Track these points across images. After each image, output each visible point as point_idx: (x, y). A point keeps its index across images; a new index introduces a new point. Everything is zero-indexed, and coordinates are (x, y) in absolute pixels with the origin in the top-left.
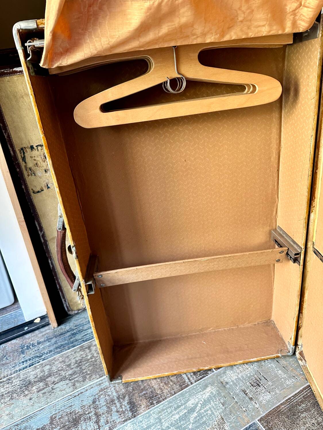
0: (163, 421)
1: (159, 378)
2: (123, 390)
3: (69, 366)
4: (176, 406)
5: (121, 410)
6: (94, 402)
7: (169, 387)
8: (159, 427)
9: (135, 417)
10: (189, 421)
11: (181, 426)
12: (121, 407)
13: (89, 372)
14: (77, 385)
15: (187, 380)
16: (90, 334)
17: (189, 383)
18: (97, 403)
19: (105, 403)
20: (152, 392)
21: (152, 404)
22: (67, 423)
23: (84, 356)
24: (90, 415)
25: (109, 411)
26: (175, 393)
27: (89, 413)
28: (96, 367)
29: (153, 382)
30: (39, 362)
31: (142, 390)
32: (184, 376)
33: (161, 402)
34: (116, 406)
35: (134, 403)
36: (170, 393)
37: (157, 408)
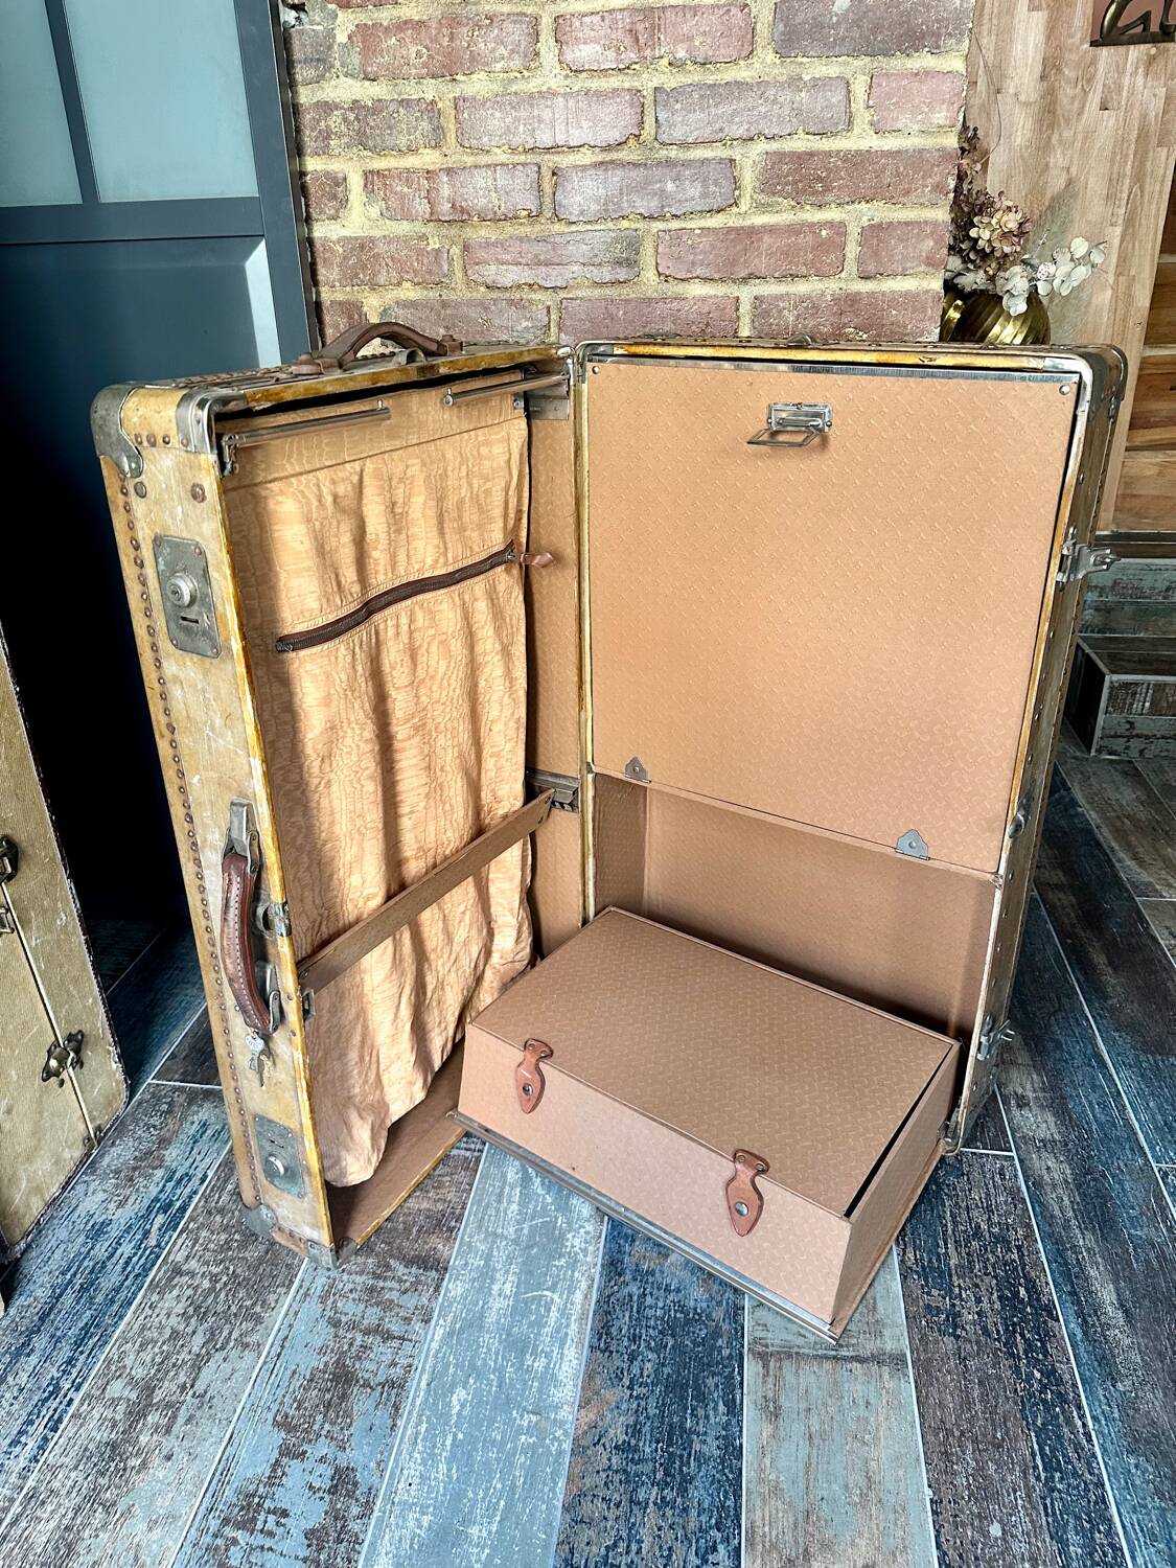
0: (500, 1231)
1: (414, 1191)
2: (370, 1261)
3: (175, 1335)
4: (493, 1198)
5: (408, 1284)
6: (336, 1324)
7: (450, 1187)
8: (504, 1243)
9: (446, 1269)
10: (539, 1195)
11: (535, 1211)
12: (400, 1281)
13: (249, 1303)
14: (252, 1339)
15: (468, 1154)
16: (135, 1254)
17: (476, 1154)
18: (344, 1319)
19: (362, 1306)
20: (428, 1217)
21: (451, 1230)
22: (328, 1396)
23: (190, 1292)
24: (358, 1342)
25: (388, 1306)
26: (471, 1185)
27: (351, 1345)
28: (251, 1283)
29: (412, 1203)
30: (71, 1400)
31: (407, 1229)
32: (455, 1152)
33: (462, 1215)
34: (391, 1289)
35: (419, 1257)
36: (463, 1191)
37: (467, 1228)
